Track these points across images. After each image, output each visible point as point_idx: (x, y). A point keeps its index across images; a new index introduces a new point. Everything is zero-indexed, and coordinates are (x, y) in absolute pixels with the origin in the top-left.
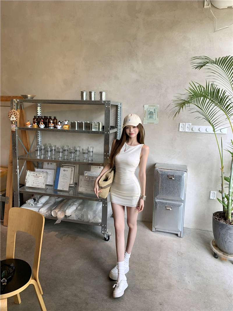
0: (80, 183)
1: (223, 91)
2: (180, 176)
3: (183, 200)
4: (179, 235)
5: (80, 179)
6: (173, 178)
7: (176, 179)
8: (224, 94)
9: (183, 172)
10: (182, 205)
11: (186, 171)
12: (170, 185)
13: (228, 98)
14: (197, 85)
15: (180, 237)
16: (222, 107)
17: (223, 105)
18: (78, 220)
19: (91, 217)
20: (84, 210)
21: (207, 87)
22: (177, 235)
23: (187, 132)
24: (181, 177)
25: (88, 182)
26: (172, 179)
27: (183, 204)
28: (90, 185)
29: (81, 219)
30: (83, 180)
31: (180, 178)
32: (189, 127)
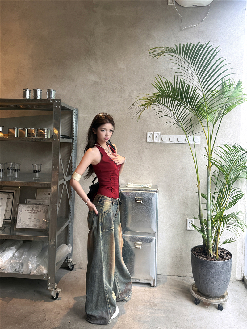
0: (19, 216)
1: (193, 89)
2: (149, 198)
3: (155, 232)
4: (152, 284)
5: (19, 210)
6: (142, 202)
7: (145, 203)
8: (194, 93)
9: (153, 192)
10: (155, 240)
11: (156, 192)
12: (138, 212)
13: (199, 98)
14: (164, 81)
15: (154, 286)
16: (193, 108)
17: (194, 106)
18: (15, 272)
19: (32, 267)
20: (23, 257)
21: (176, 84)
22: (149, 285)
23: (156, 143)
24: (151, 200)
25: (30, 213)
26: (140, 202)
27: (154, 238)
28: (33, 217)
29: (18, 271)
30: (23, 210)
31: (150, 202)
32: (158, 137)
